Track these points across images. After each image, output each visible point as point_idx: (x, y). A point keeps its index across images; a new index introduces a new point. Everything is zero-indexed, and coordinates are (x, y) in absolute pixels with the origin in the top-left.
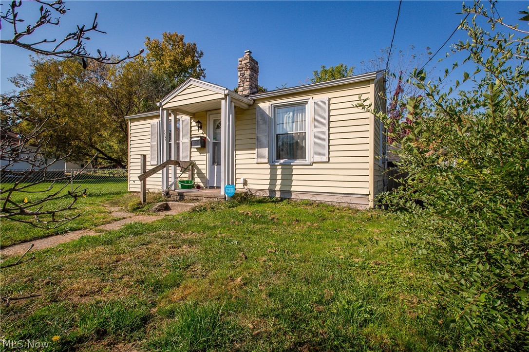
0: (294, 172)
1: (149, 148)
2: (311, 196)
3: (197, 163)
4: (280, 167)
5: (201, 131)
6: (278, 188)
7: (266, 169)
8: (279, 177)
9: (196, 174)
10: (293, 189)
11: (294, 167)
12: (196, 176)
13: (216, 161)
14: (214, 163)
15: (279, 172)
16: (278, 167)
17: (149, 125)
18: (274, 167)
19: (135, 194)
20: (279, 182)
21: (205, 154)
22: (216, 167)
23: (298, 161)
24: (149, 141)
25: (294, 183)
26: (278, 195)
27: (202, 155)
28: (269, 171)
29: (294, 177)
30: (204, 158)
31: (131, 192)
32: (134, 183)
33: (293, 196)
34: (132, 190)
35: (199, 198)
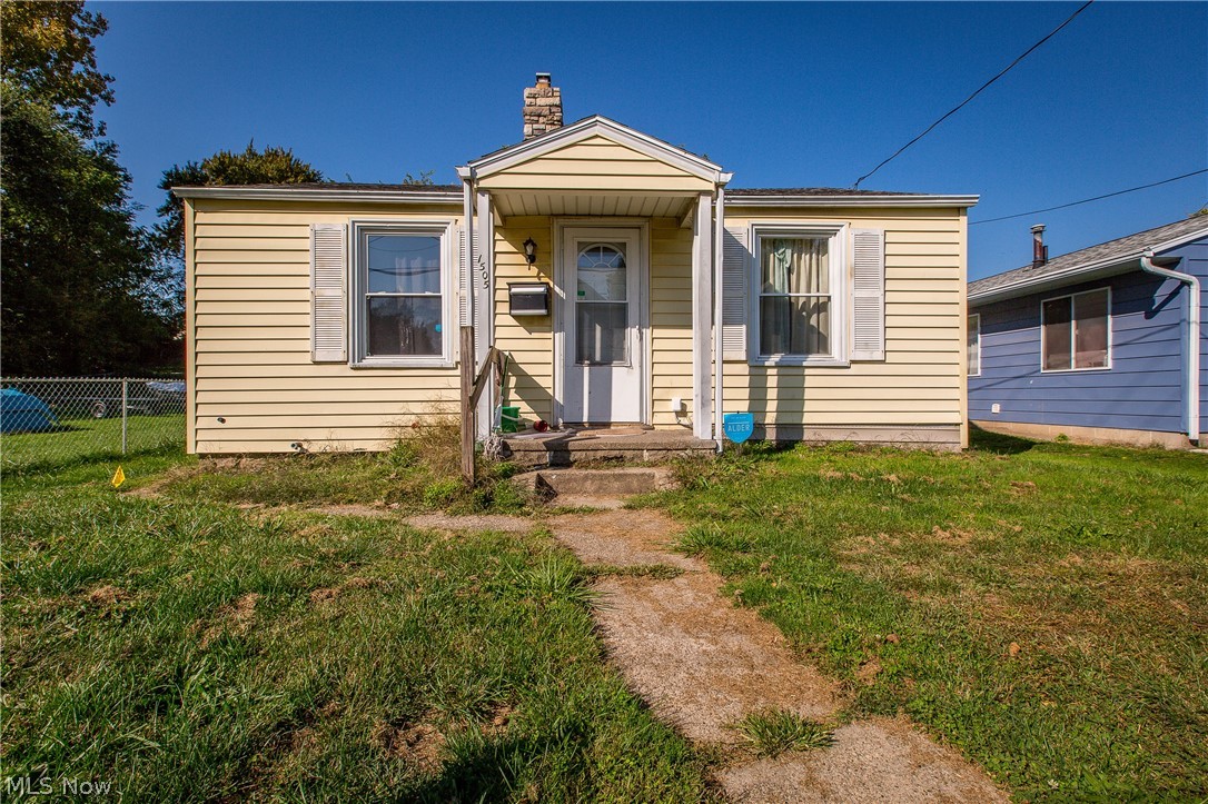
0: (808, 382)
1: (308, 308)
2: (848, 432)
3: (518, 358)
4: (774, 371)
5: (534, 270)
6: (770, 418)
7: (740, 377)
8: (772, 394)
9: (512, 391)
10: (807, 419)
11: (807, 371)
12: (513, 395)
13: (586, 353)
14: (580, 360)
15: (772, 382)
16: (769, 371)
17: (307, 232)
18: (759, 371)
19: (221, 463)
20: (772, 406)
21: (550, 335)
22: (586, 369)
23: (812, 359)
24: (307, 282)
25: (808, 406)
26: (771, 435)
27: (534, 335)
28: (746, 381)
29: (808, 394)
30: (548, 345)
31: (203, 456)
32: (221, 425)
33: (808, 435)
34: (202, 449)
35: (628, 454)
